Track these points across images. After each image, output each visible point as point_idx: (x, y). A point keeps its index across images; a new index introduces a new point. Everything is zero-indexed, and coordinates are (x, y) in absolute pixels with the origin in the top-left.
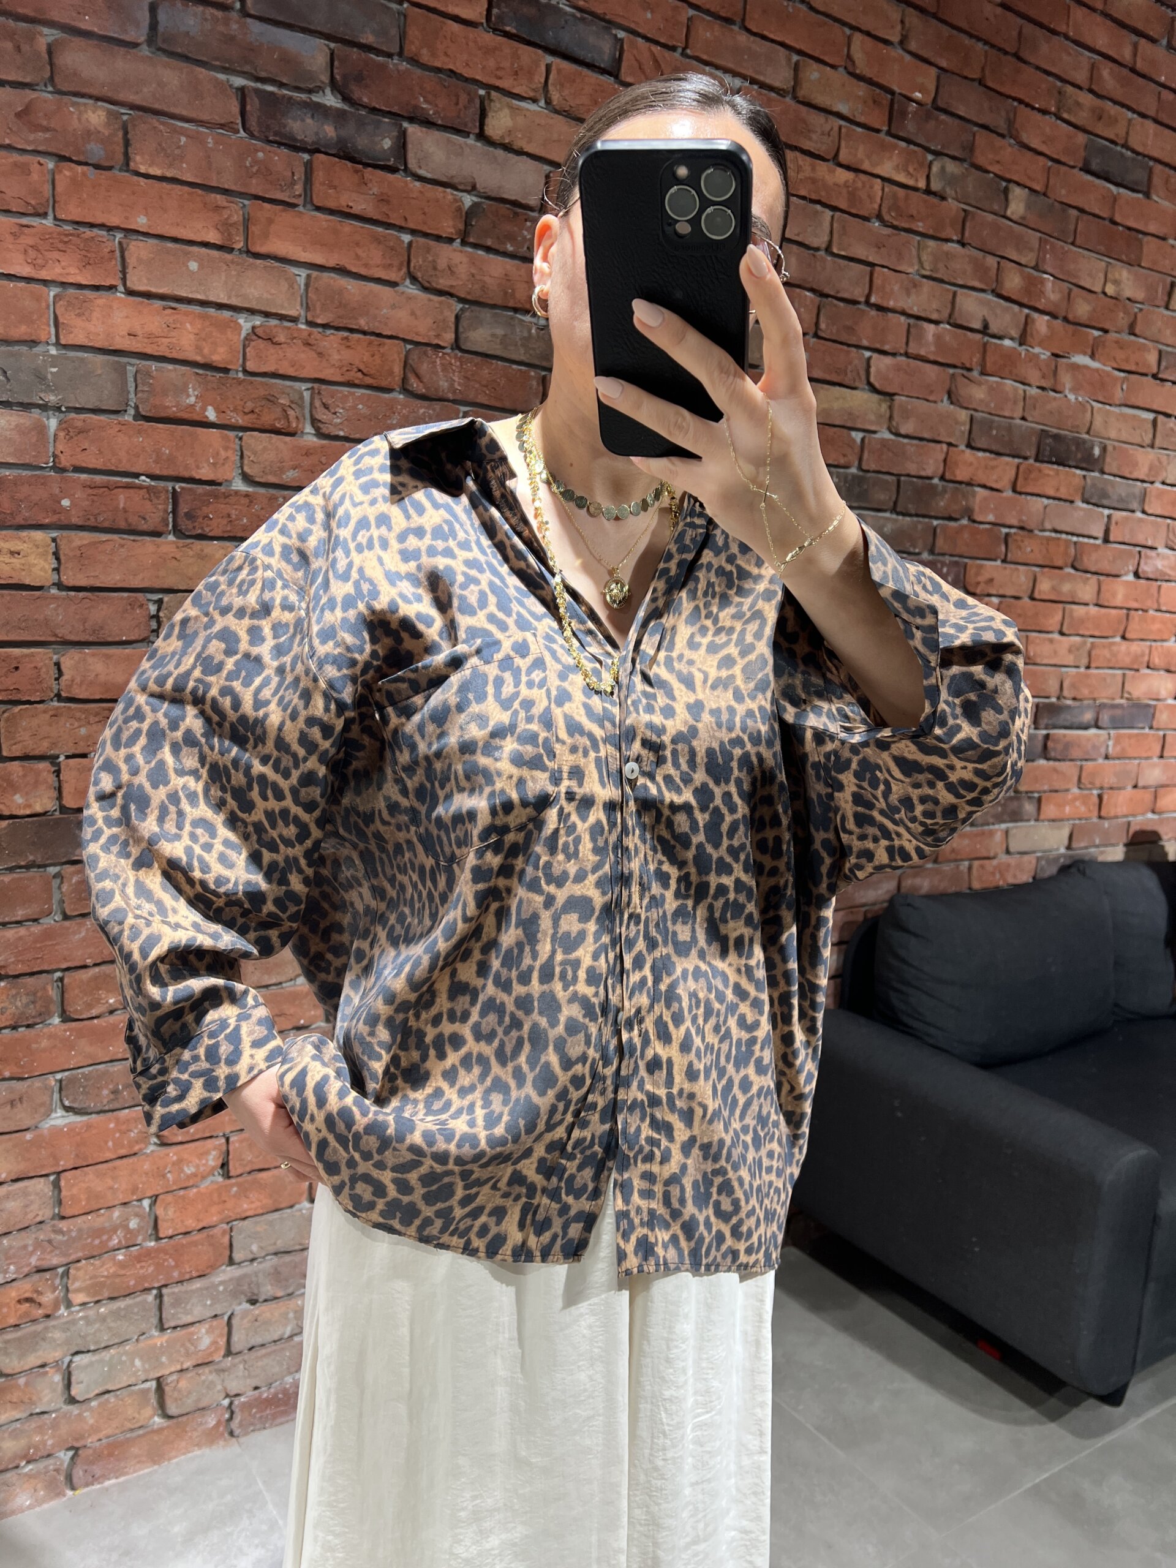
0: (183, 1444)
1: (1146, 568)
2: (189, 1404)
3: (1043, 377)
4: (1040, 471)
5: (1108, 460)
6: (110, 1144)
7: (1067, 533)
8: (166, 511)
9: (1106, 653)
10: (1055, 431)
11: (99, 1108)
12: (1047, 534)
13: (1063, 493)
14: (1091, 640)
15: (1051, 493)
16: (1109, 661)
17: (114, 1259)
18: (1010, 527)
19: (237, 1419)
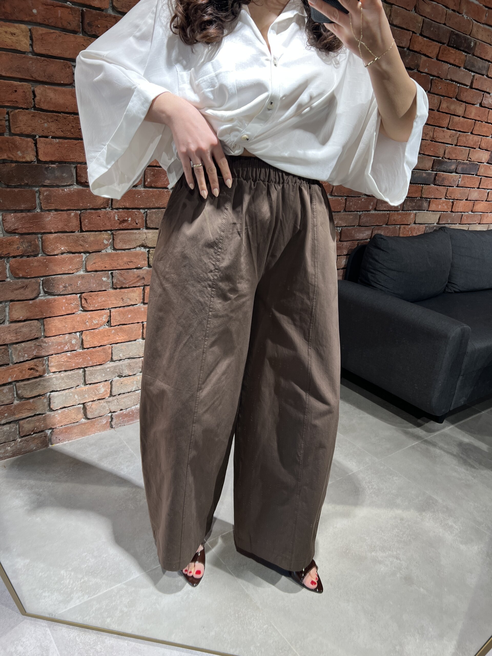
0: (94, 430)
1: (485, 102)
2: (96, 414)
3: (455, 5)
4: (449, 50)
5: (477, 49)
6: (64, 308)
7: (456, 82)
8: (79, 21)
9: (464, 139)
10: (457, 32)
11: (58, 293)
12: (448, 81)
13: (457, 63)
14: (459, 133)
15: (452, 61)
16: (465, 143)
17: (66, 355)
18: (434, 76)
19: (114, 421)
